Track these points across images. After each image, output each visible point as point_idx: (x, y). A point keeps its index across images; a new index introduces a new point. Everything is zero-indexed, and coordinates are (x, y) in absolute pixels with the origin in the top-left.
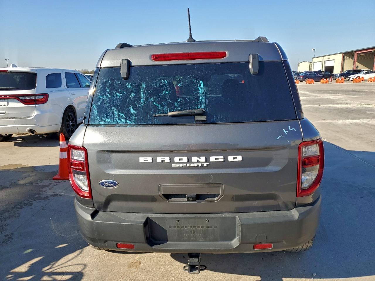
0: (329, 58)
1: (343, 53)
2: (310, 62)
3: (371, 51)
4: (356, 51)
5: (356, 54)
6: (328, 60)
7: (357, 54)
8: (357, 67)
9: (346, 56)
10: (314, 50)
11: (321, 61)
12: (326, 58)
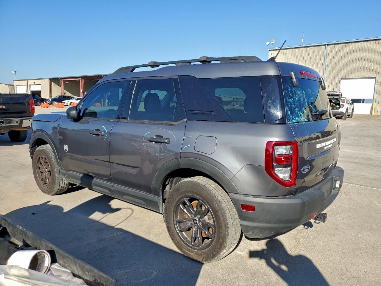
0: (34, 83)
1: (49, 79)
2: (9, 85)
3: (76, 80)
4: (62, 78)
5: (62, 81)
6: (34, 84)
7: (64, 81)
8: (65, 93)
9: (52, 82)
10: (15, 72)
11: (25, 85)
12: (30, 82)
